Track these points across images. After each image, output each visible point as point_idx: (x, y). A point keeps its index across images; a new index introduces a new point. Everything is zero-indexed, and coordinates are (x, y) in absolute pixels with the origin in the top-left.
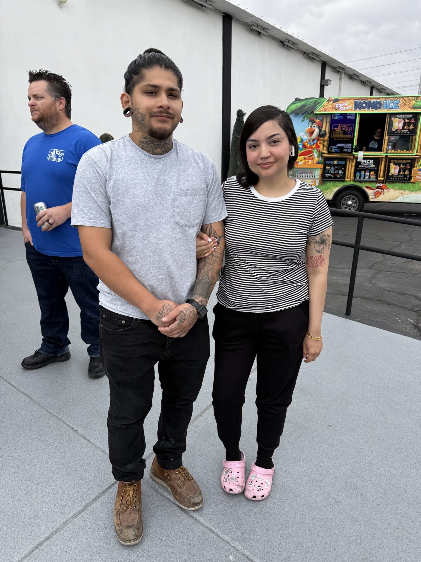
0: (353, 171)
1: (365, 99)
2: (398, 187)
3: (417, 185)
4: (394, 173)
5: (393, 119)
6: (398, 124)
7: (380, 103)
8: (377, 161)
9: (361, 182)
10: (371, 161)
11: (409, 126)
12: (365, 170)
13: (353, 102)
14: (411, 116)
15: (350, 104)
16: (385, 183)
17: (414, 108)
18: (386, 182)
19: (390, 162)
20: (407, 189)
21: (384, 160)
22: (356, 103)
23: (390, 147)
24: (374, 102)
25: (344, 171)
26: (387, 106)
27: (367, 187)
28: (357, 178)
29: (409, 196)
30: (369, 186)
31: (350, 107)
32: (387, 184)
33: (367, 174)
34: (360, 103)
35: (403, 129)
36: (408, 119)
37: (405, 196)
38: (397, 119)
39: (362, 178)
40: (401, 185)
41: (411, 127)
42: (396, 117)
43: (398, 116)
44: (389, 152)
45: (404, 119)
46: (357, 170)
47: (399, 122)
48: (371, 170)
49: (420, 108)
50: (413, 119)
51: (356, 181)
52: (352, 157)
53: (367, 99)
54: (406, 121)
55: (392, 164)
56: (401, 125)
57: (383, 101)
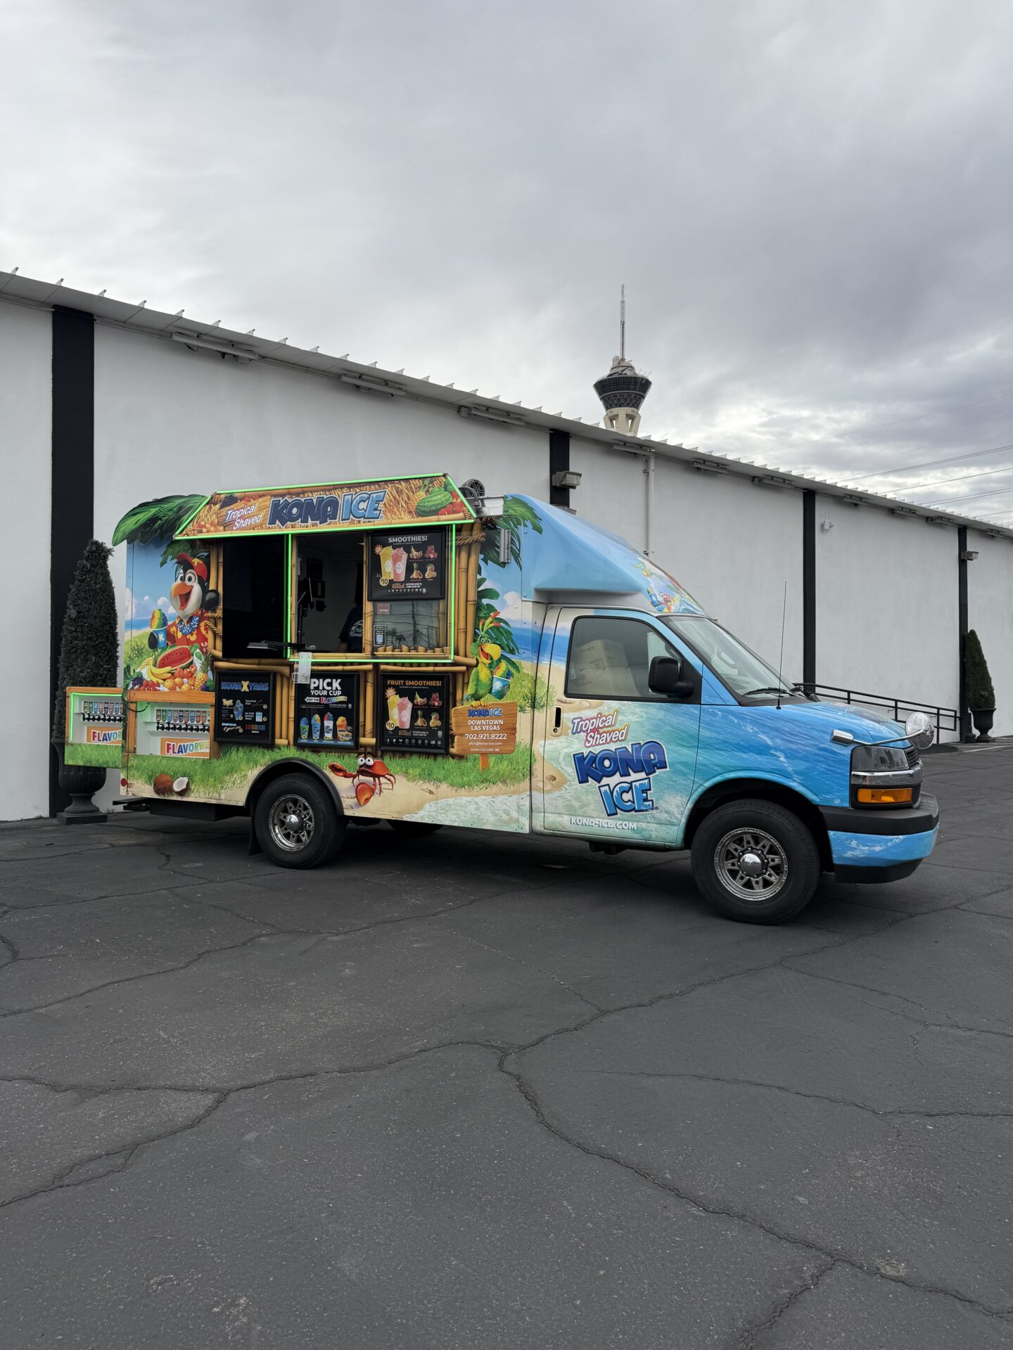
0: (292, 715)
1: (298, 494)
2: (418, 771)
3: (469, 764)
4: (401, 721)
5: (378, 549)
6: (392, 566)
7: (334, 503)
8: (351, 681)
9: (316, 749)
10: (336, 684)
11: (423, 570)
12: (323, 710)
13: (268, 502)
14: (424, 538)
15: (260, 509)
16: (382, 757)
17: (421, 513)
18: (384, 753)
19: (386, 687)
20: (445, 778)
21: (370, 677)
22: (276, 505)
23: (380, 639)
24: (320, 500)
25: (271, 714)
26: (352, 513)
27: (334, 769)
28: (304, 739)
29: (451, 801)
30: (339, 763)
31: (257, 520)
32: (387, 760)
33: (329, 724)
34: (287, 504)
35: (408, 579)
36: (418, 547)
37: (441, 802)
38: (389, 550)
39: (316, 736)
40: (425, 763)
41: (431, 573)
42: (385, 545)
43: (391, 540)
44: (380, 653)
45: (407, 549)
46: (302, 712)
47: (396, 560)
48: (336, 713)
49: (436, 512)
50: (431, 548)
51: (301, 747)
52: (286, 670)
53: (303, 491)
54: (415, 554)
55: (390, 693)
56: (401, 568)
57: (342, 497)
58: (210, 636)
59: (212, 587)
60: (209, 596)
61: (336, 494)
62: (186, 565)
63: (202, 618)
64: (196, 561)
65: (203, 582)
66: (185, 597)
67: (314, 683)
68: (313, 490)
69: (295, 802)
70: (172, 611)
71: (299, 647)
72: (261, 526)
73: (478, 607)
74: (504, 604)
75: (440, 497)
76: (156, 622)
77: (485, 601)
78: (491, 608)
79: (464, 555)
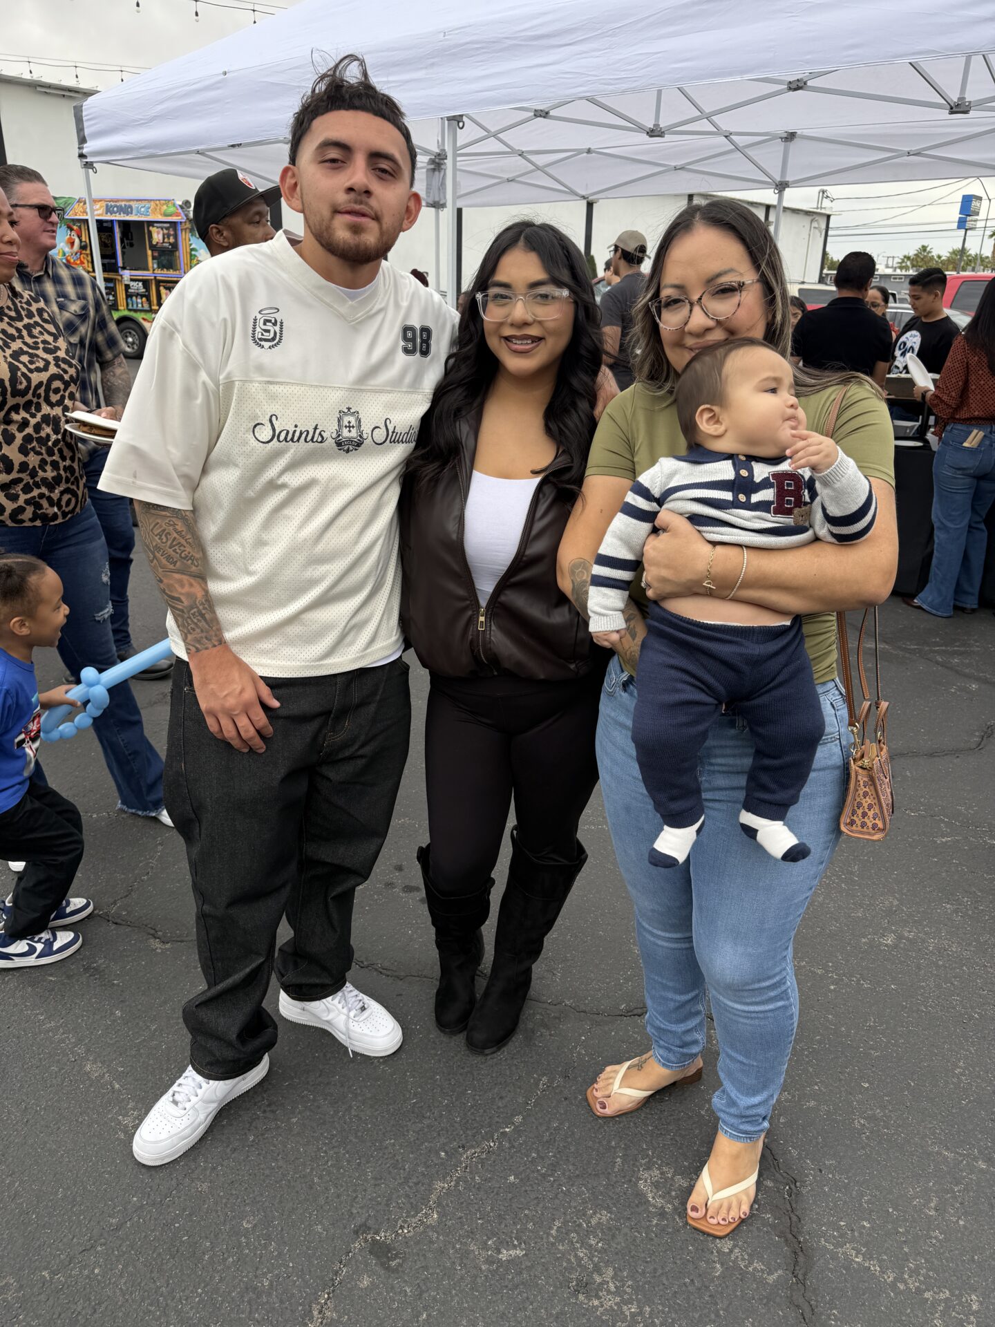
0: (124, 297)
1: (116, 202)
5: (151, 228)
6: (157, 236)
7: (131, 207)
8: (146, 283)
9: (136, 311)
10: (140, 284)
11: (169, 238)
12: (137, 295)
13: (104, 204)
14: (168, 225)
15: (101, 207)
17: (166, 215)
19: (160, 286)
21: (153, 282)
22: (107, 206)
23: (155, 266)
24: (125, 205)
25: (115, 296)
26: (138, 212)
27: (144, 319)
28: (130, 307)
30: (145, 317)
31: (100, 212)
33: (139, 301)
34: (111, 206)
35: (163, 242)
36: (167, 229)
38: (155, 228)
39: (135, 306)
41: (172, 240)
42: (153, 226)
43: (156, 225)
44: (156, 272)
45: (162, 229)
46: (129, 296)
47: (158, 233)
48: (142, 296)
49: (171, 215)
50: (171, 229)
51: (130, 310)
52: (120, 278)
53: (117, 201)
54: (165, 231)
55: (162, 288)
56: (161, 237)
57: (134, 205)
58: (85, 261)
59: (83, 240)
60: (83, 244)
61: (131, 203)
62: (72, 229)
63: (81, 254)
64: (75, 227)
65: (80, 237)
66: (72, 244)
67: (132, 284)
68: (122, 201)
69: (130, 333)
70: (67, 249)
71: (124, 268)
72: (101, 215)
73: (191, 255)
74: (200, 255)
75: (172, 209)
76: (61, 254)
77: (193, 253)
78: (195, 256)
79: (184, 232)
